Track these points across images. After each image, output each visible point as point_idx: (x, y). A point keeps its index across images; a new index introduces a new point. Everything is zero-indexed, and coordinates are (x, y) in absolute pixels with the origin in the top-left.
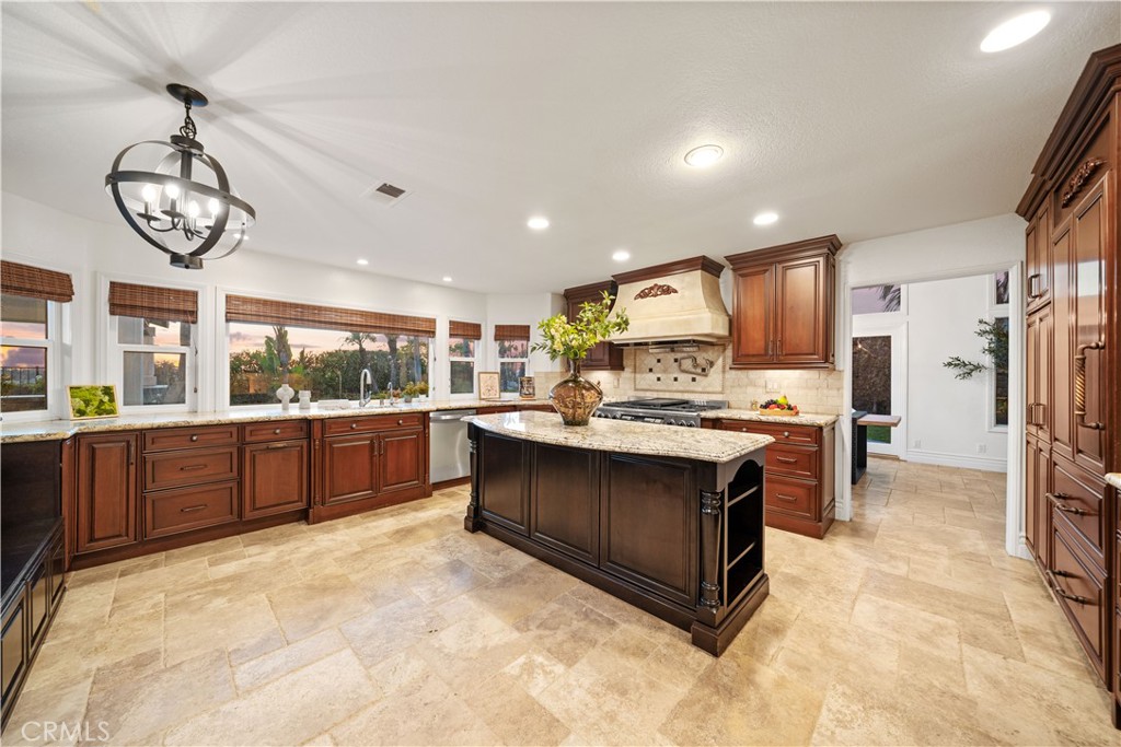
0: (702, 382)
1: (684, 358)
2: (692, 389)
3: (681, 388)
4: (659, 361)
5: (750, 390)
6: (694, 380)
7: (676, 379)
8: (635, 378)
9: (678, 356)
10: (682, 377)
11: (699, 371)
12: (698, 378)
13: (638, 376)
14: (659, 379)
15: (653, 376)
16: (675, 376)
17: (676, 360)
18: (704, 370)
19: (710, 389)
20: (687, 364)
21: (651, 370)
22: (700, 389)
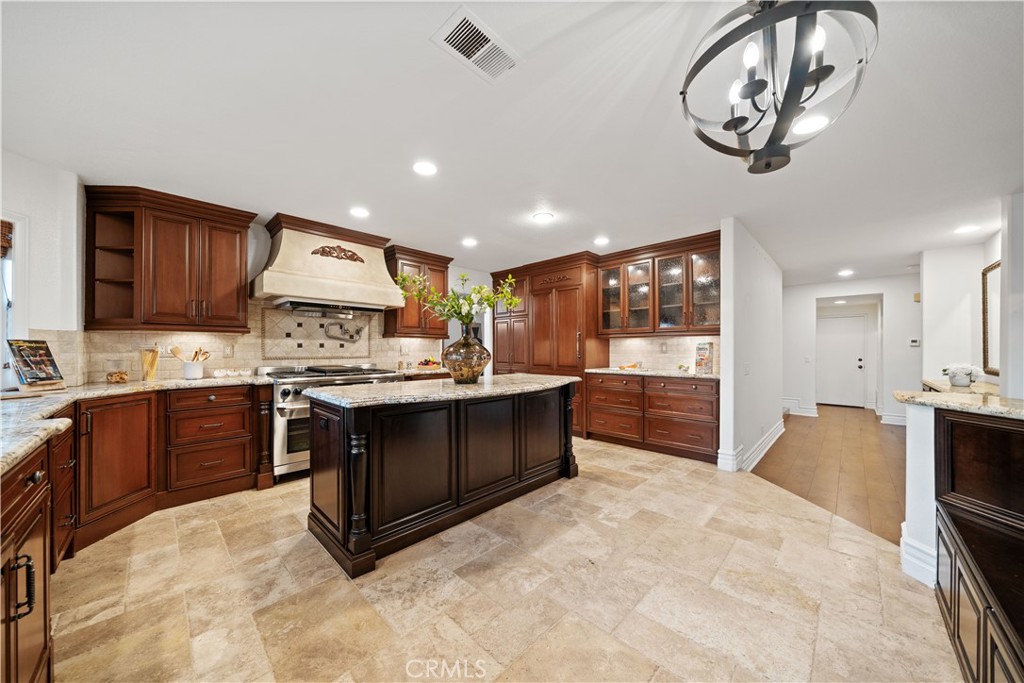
0: (351, 348)
1: (331, 324)
2: (341, 354)
3: (328, 355)
4: (300, 325)
5: (390, 353)
6: (342, 346)
7: (322, 346)
8: (263, 345)
9: (326, 321)
10: (329, 343)
11: (348, 337)
12: (346, 344)
13: (268, 342)
14: (300, 346)
15: (292, 343)
16: (321, 342)
17: (322, 326)
18: (352, 337)
19: (358, 354)
20: (335, 331)
21: (288, 335)
22: (348, 355)
